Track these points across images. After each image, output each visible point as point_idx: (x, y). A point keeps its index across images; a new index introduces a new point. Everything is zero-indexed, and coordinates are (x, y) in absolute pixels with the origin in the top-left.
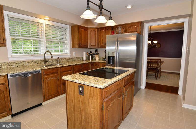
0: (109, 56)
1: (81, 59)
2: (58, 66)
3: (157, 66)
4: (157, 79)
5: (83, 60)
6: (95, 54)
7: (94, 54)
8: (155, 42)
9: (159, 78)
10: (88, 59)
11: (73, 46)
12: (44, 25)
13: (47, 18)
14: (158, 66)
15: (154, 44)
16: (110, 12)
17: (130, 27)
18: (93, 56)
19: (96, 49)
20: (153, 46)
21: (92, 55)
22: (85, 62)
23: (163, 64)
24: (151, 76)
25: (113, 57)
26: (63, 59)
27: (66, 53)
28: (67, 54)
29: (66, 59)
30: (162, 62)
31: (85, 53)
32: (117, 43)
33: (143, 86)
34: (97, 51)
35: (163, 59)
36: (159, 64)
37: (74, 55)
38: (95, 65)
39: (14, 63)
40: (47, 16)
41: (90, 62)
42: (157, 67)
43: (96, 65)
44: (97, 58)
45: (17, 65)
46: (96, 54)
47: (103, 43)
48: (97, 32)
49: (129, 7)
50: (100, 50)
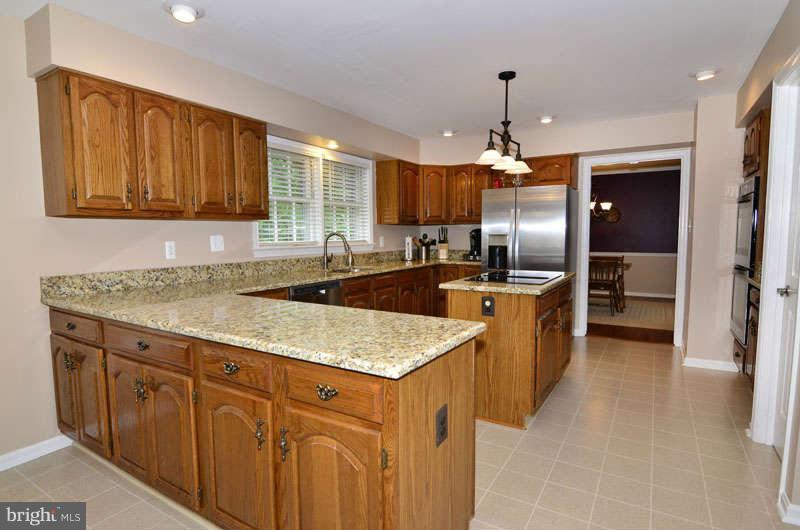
0: (490, 247)
1: (399, 258)
2: (356, 275)
3: (614, 277)
4: (616, 314)
5: (403, 260)
6: (438, 240)
7: (433, 242)
8: (606, 206)
9: (622, 312)
10: (417, 256)
11: (380, 219)
12: (321, 161)
13: (333, 145)
14: (616, 278)
15: (603, 211)
16: (518, 145)
17: (544, 167)
18: (432, 247)
19: (440, 227)
20: (601, 216)
21: (427, 245)
22: (409, 265)
23: (631, 269)
24: (598, 308)
25: (504, 249)
26: (360, 255)
27: (361, 239)
28: (364, 241)
29: (364, 256)
30: (628, 266)
31: (409, 240)
32: (513, 211)
33: (580, 330)
34: (444, 231)
35: (629, 256)
36: (620, 270)
37: (383, 245)
38: (442, 273)
39: (265, 263)
40: (333, 139)
41: (421, 265)
42: (613, 281)
43: (445, 274)
44: (443, 256)
45: (270, 269)
46: (440, 242)
47: (463, 209)
48: (444, 179)
49: (546, 120)
50: (452, 229)
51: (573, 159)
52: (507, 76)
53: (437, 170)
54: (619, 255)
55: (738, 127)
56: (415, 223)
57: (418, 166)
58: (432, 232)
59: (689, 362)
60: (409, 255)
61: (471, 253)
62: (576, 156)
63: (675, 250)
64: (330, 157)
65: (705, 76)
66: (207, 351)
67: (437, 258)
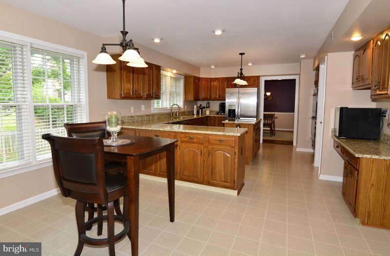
0: (229, 110)
4: (272, 136)
5: (193, 114)
7: (204, 108)
9: (274, 135)
10: (198, 113)
11: (186, 98)
12: (169, 77)
13: (175, 71)
14: (272, 122)
15: (267, 96)
19: (207, 102)
21: (202, 109)
22: (195, 116)
24: (266, 134)
25: (234, 110)
30: (276, 118)
31: (195, 107)
34: (209, 103)
35: (276, 114)
36: (273, 119)
37: (186, 109)
40: (175, 69)
41: (199, 117)
42: (271, 124)
44: (208, 113)
46: (207, 107)
47: (216, 95)
48: (209, 83)
49: (250, 64)
50: (211, 103)
51: (258, 77)
52: (242, 54)
53: (207, 79)
54: (273, 113)
55: (314, 70)
56: (199, 100)
57: (199, 78)
58: (204, 104)
59: (298, 150)
60: (195, 113)
61: (220, 112)
62: (260, 76)
63: (293, 111)
64: (172, 76)
65: (303, 56)
66: (182, 135)
67: (206, 114)
